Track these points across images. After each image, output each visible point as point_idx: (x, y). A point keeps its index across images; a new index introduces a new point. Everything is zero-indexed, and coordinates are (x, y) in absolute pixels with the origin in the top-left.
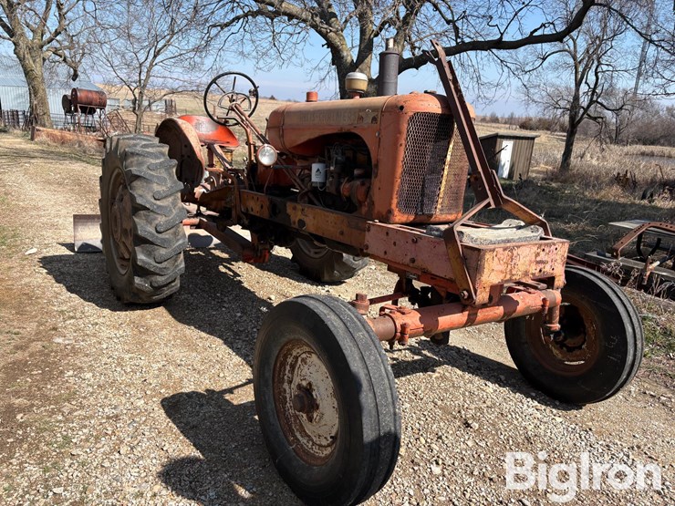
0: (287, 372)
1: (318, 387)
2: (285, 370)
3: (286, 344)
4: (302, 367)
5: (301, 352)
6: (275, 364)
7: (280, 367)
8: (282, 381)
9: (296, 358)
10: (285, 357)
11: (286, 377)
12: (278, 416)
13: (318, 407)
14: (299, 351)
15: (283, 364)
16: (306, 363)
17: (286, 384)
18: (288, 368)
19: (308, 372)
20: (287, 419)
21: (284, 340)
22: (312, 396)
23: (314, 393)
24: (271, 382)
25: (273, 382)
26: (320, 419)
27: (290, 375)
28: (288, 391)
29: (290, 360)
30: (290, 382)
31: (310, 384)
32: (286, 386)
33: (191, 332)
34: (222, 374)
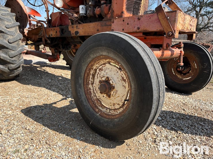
0: (90, 79)
1: (113, 78)
2: (89, 78)
3: (90, 63)
4: (100, 73)
5: (98, 66)
6: (84, 75)
7: (87, 76)
8: (88, 84)
9: (96, 70)
10: (90, 71)
11: (90, 82)
12: (88, 101)
13: (114, 88)
14: (97, 65)
15: (88, 75)
16: (102, 70)
17: (91, 85)
18: (91, 76)
19: (105, 73)
20: (93, 101)
21: (89, 60)
22: (110, 83)
23: (111, 82)
24: (82, 85)
25: (84, 85)
26: (115, 94)
27: (92, 80)
28: (92, 88)
29: (92, 72)
30: (92, 84)
31: (108, 78)
32: (90, 86)
33: (30, 87)
34: (49, 98)
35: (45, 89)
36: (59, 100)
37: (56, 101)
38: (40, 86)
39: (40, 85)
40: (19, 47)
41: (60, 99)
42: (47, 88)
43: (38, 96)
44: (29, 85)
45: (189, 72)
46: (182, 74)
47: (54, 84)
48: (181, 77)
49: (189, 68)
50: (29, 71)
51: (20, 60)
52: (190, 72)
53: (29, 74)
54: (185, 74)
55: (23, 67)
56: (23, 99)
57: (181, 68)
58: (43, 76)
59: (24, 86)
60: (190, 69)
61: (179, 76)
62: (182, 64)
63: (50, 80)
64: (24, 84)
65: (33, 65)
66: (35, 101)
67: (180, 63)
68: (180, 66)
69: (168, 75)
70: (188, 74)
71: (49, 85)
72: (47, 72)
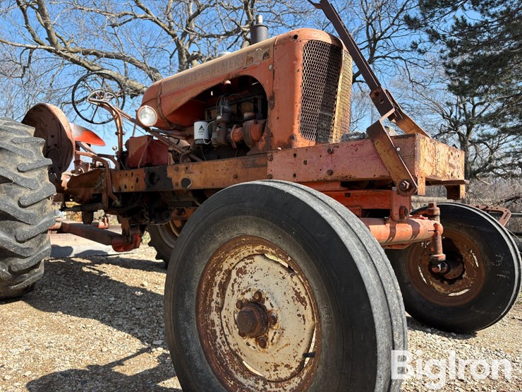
0: (214, 297)
1: (272, 294)
2: (212, 295)
3: (215, 253)
4: (239, 280)
5: (235, 262)
6: (200, 286)
7: (207, 290)
8: (208, 310)
9: (229, 272)
10: (213, 275)
11: (213, 304)
12: (207, 358)
13: (275, 320)
14: (233, 260)
15: (210, 285)
16: (245, 273)
17: (215, 313)
18: (216, 290)
19: (252, 281)
20: (220, 358)
21: (214, 246)
22: (264, 308)
23: (267, 304)
24: (193, 313)
25: (197, 313)
26: (279, 339)
27: (219, 300)
28: (217, 322)
29: (218, 279)
30: (220, 309)
31: (259, 293)
32: (214, 316)
33: (59, 318)
34: (105, 349)
35: (97, 321)
36: (130, 354)
37: (123, 357)
38: (84, 316)
39: (83, 312)
40: (44, 217)
41: (135, 352)
42: (102, 321)
43: (77, 342)
44: (55, 312)
45: (460, 278)
46: (445, 282)
47: (122, 310)
48: (443, 290)
49: (461, 265)
50: (60, 275)
51: (42, 247)
52: (464, 276)
53: (60, 282)
54: (451, 282)
55: (47, 264)
56: (37, 350)
57: (439, 266)
58: (95, 289)
59: (44, 314)
60: (464, 270)
61: (437, 287)
62: (442, 256)
63: (113, 299)
64: (44, 310)
65: (73, 259)
66: (67, 358)
67: (437, 253)
68: (436, 261)
69: (410, 283)
70: (460, 282)
71: (109, 312)
72: (107, 277)
